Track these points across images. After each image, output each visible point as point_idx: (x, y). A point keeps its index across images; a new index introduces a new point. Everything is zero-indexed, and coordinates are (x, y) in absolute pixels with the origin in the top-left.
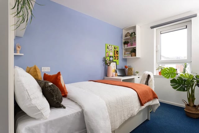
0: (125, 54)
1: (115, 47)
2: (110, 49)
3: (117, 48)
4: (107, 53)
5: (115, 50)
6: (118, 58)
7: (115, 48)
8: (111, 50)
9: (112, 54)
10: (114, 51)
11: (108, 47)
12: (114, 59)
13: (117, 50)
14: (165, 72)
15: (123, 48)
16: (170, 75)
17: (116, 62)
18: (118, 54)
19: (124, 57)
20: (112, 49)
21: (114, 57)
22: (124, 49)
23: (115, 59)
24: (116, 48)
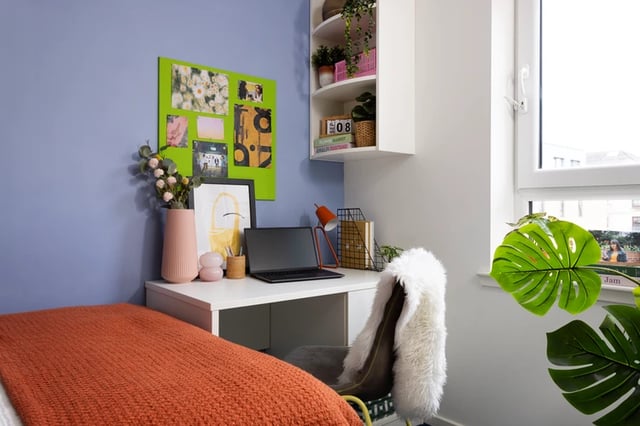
0: (323, 132)
1: (243, 85)
2: (200, 97)
3: (260, 91)
4: (169, 118)
5: (246, 102)
6: (265, 156)
7: (243, 92)
8: (207, 99)
9: (214, 128)
10: (238, 110)
11: (177, 81)
12: (236, 163)
13: (264, 106)
14: (520, 259)
15: (313, 91)
16: (556, 286)
17: (250, 183)
18: (269, 130)
19: (319, 150)
20: (219, 99)
21: (238, 146)
22: (315, 98)
23: (246, 162)
24: (251, 88)
